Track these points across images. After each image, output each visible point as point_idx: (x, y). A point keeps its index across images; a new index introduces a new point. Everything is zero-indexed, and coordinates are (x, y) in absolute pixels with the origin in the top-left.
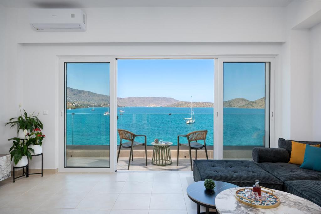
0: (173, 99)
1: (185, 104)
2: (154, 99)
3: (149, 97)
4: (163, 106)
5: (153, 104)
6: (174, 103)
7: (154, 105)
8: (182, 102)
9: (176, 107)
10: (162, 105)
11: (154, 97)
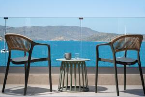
0: (90, 29)
1: (108, 36)
2: (62, 29)
3: (54, 27)
4: (75, 40)
5: (60, 37)
6: (91, 34)
7: (62, 38)
8: (102, 33)
9: (93, 41)
10: (72, 38)
11: (62, 27)
